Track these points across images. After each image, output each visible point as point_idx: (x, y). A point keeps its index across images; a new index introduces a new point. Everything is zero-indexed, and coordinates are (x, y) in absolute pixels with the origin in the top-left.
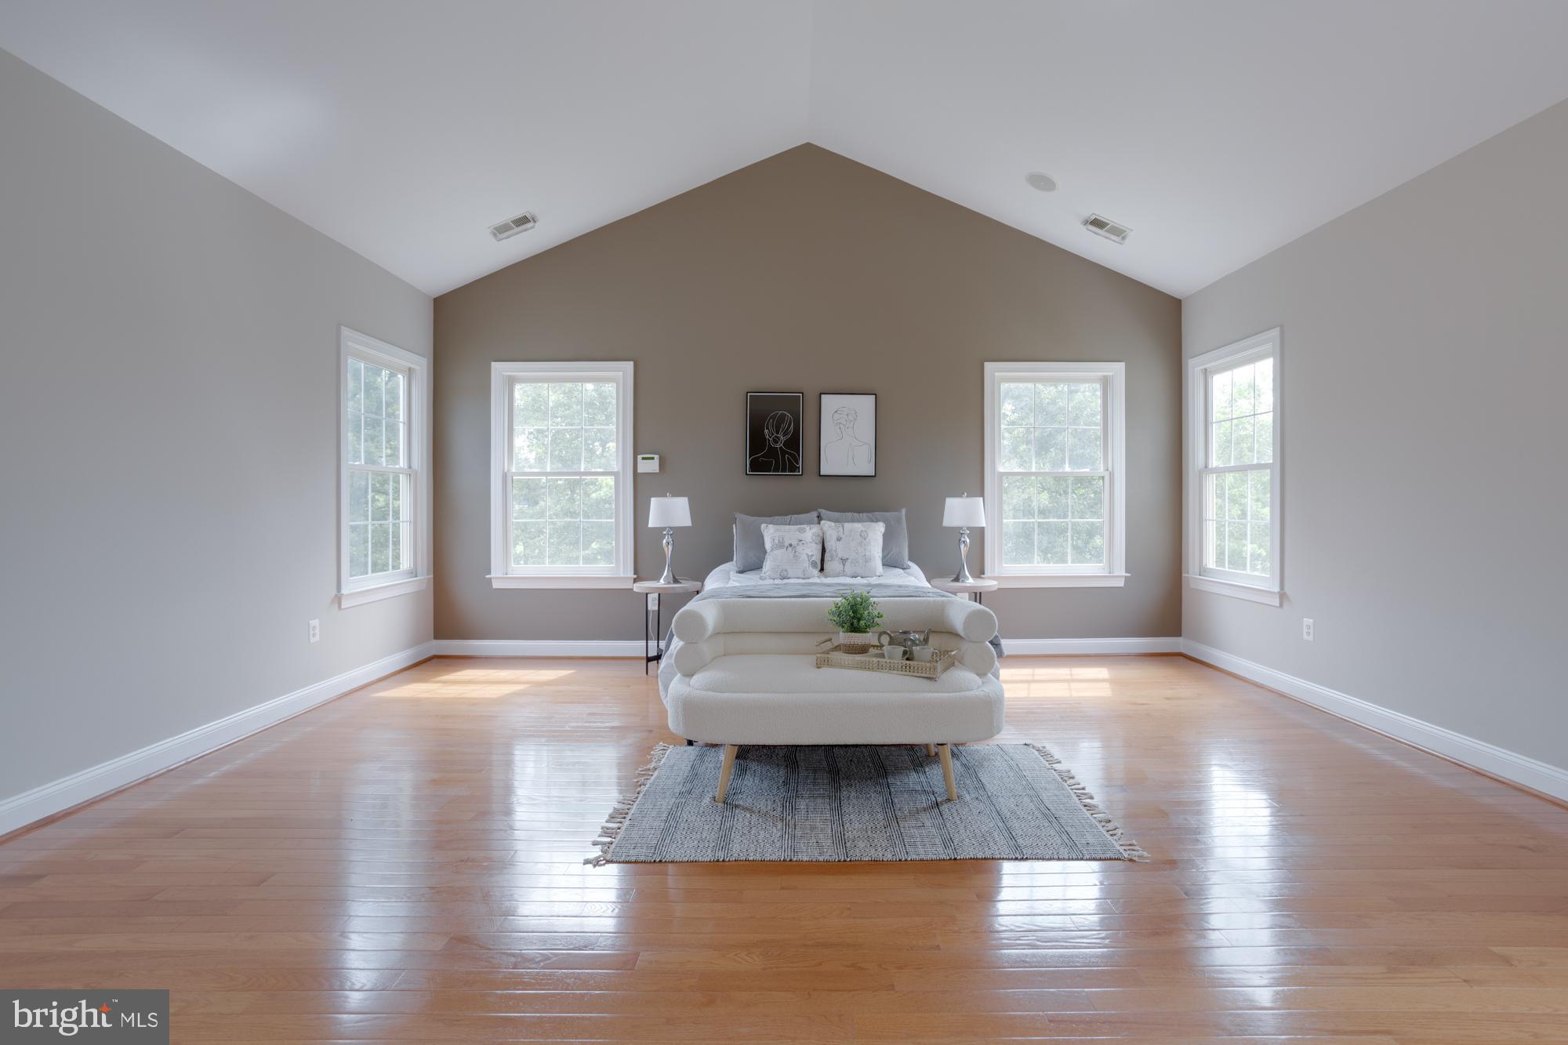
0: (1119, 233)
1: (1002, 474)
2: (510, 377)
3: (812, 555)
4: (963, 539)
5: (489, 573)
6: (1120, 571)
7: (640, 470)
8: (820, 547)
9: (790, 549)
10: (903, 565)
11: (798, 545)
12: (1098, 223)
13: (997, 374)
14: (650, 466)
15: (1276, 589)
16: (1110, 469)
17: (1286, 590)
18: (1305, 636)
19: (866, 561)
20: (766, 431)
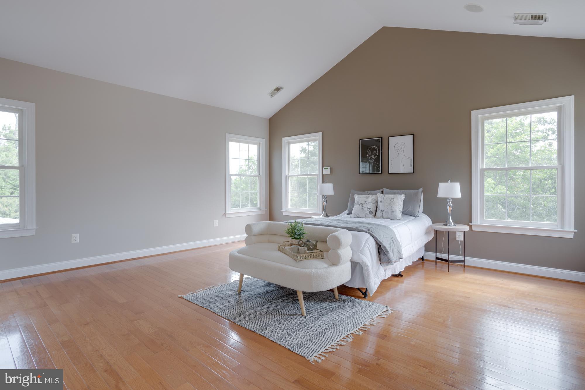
1: (483, 170)
2: (288, 142)
3: (370, 208)
4: (449, 204)
5: (282, 210)
6: (570, 228)
7: (324, 173)
8: (375, 205)
9: (361, 205)
10: (415, 215)
11: (364, 204)
13: (479, 116)
14: (327, 171)
16: (562, 163)
19: (392, 212)
20: (367, 155)
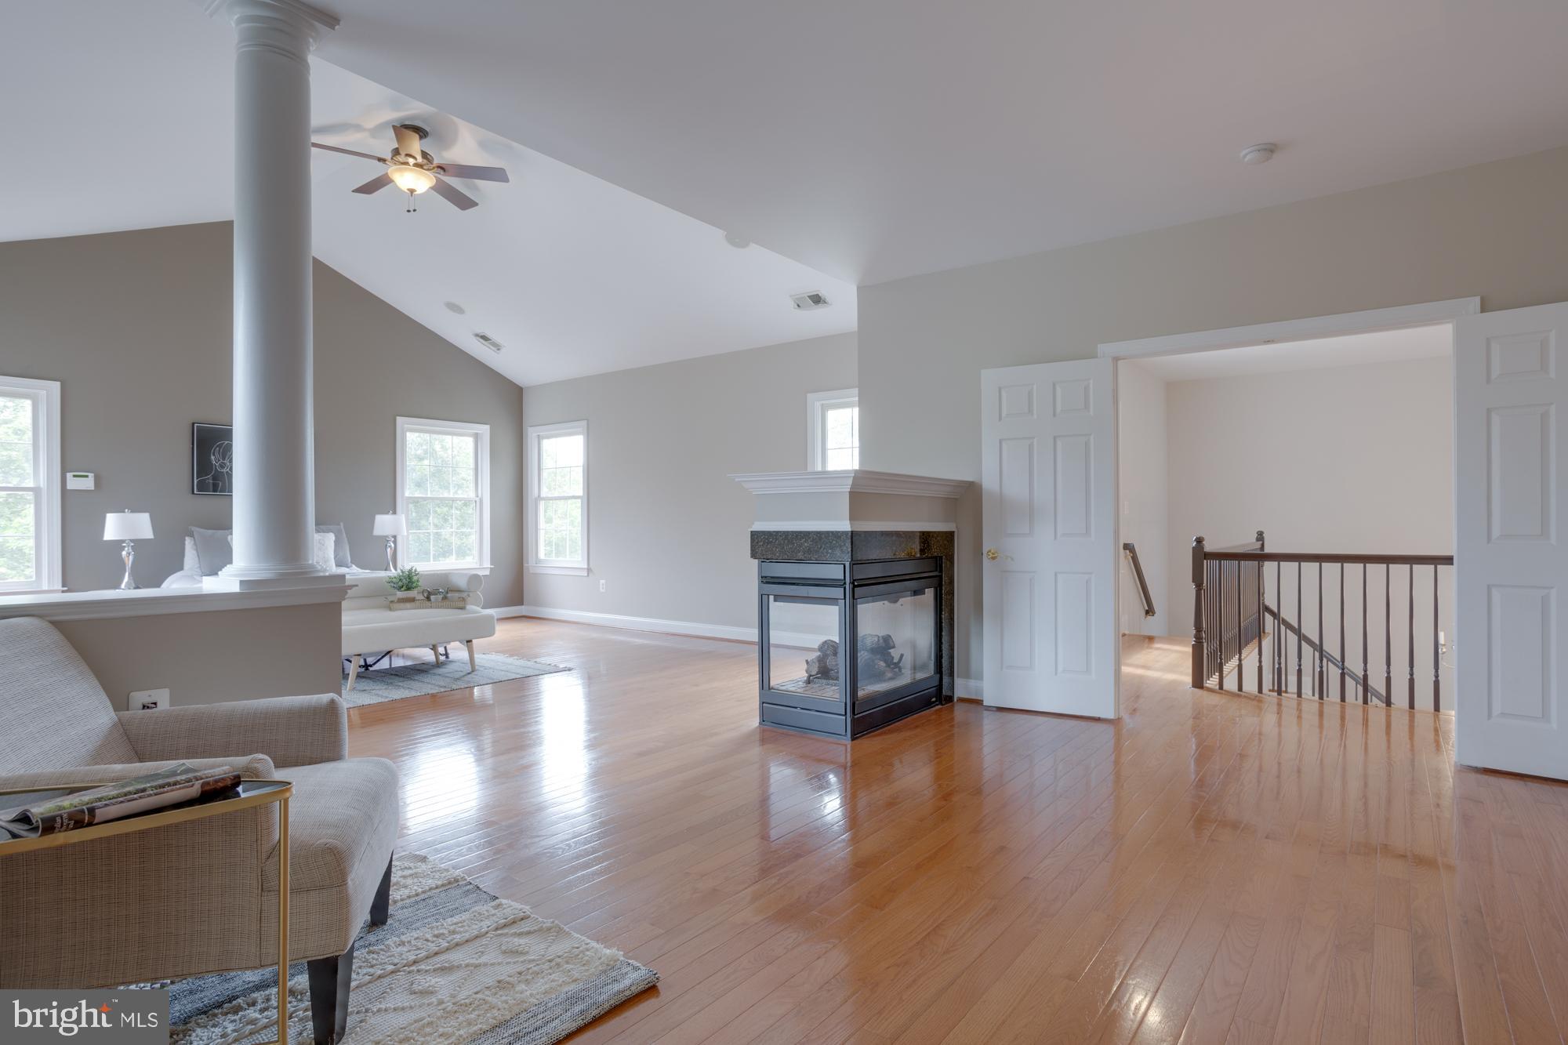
0: (497, 347)
1: (408, 498)
4: (389, 545)
6: (487, 564)
7: (71, 487)
12: (484, 338)
13: (406, 426)
14: (84, 484)
15: (586, 567)
16: (480, 495)
17: (591, 566)
18: (601, 589)
20: (213, 457)
